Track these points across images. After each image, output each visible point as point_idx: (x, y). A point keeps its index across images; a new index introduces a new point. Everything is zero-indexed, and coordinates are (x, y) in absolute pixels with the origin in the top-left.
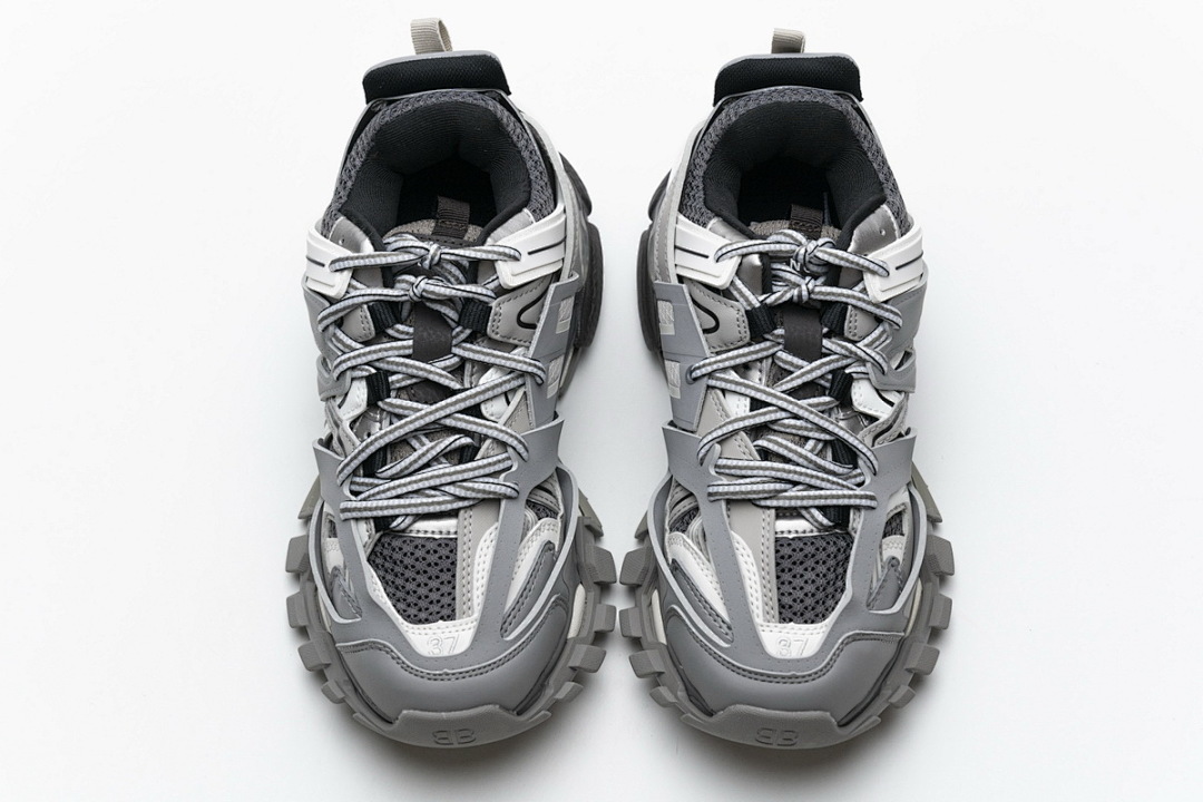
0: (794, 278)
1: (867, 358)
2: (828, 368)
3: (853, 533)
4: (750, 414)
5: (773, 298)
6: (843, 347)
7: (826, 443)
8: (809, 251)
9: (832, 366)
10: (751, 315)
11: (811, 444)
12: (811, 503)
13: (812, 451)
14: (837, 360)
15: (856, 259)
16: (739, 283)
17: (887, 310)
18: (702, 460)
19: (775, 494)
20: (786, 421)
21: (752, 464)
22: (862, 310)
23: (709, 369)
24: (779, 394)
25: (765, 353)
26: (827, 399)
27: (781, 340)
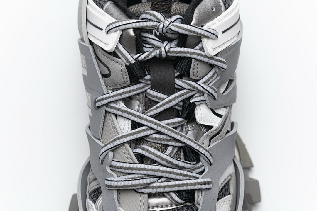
0: (156, 43)
1: (204, 91)
2: (180, 99)
3: (197, 206)
4: (131, 132)
5: (143, 56)
6: (189, 85)
7: (179, 148)
8: (166, 26)
9: (183, 98)
10: (130, 68)
11: (170, 149)
12: (170, 189)
13: (169, 155)
14: (186, 93)
15: (196, 30)
16: (121, 47)
17: (217, 60)
18: (102, 162)
19: (147, 186)
20: (154, 136)
21: (132, 166)
22: (200, 61)
23: (106, 101)
24: (148, 118)
25: (140, 91)
26: (179, 119)
27: (149, 83)
